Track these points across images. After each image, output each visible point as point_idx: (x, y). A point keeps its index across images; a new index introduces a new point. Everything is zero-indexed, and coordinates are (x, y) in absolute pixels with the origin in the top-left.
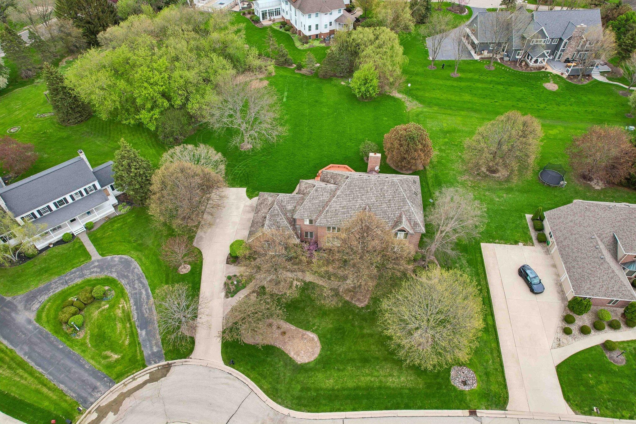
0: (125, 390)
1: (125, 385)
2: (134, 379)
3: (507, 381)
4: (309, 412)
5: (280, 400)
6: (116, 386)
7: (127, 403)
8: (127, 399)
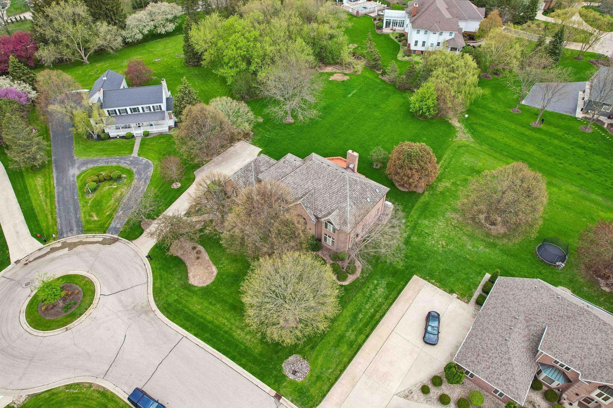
0: (84, 240)
1: (87, 238)
2: (94, 237)
3: (329, 393)
4: (167, 317)
5: (157, 299)
6: (83, 235)
7: (80, 248)
8: (81, 246)
